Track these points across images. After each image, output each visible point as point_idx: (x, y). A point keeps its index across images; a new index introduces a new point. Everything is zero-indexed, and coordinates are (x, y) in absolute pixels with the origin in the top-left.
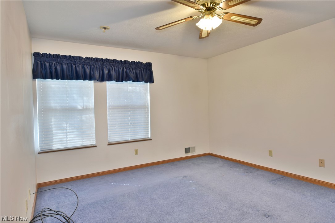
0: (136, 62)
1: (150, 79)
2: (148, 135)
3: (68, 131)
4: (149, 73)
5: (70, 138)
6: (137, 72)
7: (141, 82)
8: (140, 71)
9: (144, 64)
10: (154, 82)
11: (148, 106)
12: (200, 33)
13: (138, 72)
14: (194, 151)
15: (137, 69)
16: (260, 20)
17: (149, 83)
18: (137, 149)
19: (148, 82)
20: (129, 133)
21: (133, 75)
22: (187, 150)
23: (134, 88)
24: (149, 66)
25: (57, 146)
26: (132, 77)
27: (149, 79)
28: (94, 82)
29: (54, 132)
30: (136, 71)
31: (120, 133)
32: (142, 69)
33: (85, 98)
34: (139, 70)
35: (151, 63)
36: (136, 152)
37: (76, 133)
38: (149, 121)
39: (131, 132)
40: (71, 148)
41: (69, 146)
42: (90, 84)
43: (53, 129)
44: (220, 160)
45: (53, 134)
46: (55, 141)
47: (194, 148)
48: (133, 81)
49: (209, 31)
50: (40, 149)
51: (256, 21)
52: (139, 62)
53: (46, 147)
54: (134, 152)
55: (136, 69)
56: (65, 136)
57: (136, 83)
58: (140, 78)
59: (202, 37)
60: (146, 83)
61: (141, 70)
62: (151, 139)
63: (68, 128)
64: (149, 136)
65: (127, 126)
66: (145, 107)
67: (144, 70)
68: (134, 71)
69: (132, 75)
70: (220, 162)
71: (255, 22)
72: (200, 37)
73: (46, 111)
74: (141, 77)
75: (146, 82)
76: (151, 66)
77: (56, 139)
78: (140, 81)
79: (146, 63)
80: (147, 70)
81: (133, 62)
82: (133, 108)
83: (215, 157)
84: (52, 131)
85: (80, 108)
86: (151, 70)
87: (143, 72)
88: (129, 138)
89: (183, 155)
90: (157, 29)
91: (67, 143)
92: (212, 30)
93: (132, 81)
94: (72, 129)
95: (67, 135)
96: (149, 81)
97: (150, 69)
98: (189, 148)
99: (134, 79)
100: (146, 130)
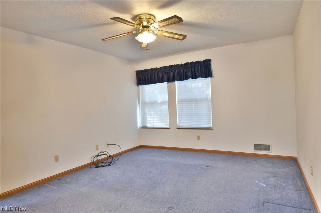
2: (210, 125)
3: (154, 116)
4: (207, 69)
5: (155, 121)
11: (210, 98)
13: (196, 70)
17: (210, 78)
20: (193, 121)
22: (258, 147)
23: (196, 84)
25: (149, 125)
28: (168, 83)
29: (147, 116)
31: (186, 121)
32: (200, 66)
33: (163, 95)
34: (197, 68)
35: (210, 59)
36: (199, 138)
37: (158, 118)
38: (211, 113)
39: (195, 121)
40: (156, 127)
41: (155, 126)
42: (165, 85)
43: (147, 115)
45: (146, 118)
46: (148, 122)
47: (268, 146)
50: (142, 126)
53: (144, 125)
54: (197, 138)
56: (153, 120)
57: (198, 80)
61: (199, 68)
62: (212, 129)
63: (154, 115)
64: (212, 126)
65: (192, 115)
66: (207, 99)
73: (144, 104)
76: (210, 61)
77: (148, 121)
80: (204, 67)
81: (192, 63)
82: (196, 101)
84: (146, 116)
85: (159, 102)
86: (209, 66)
88: (194, 126)
89: (252, 151)
91: (154, 124)
93: (191, 78)
94: (156, 116)
95: (153, 119)
98: (260, 145)
100: (209, 120)
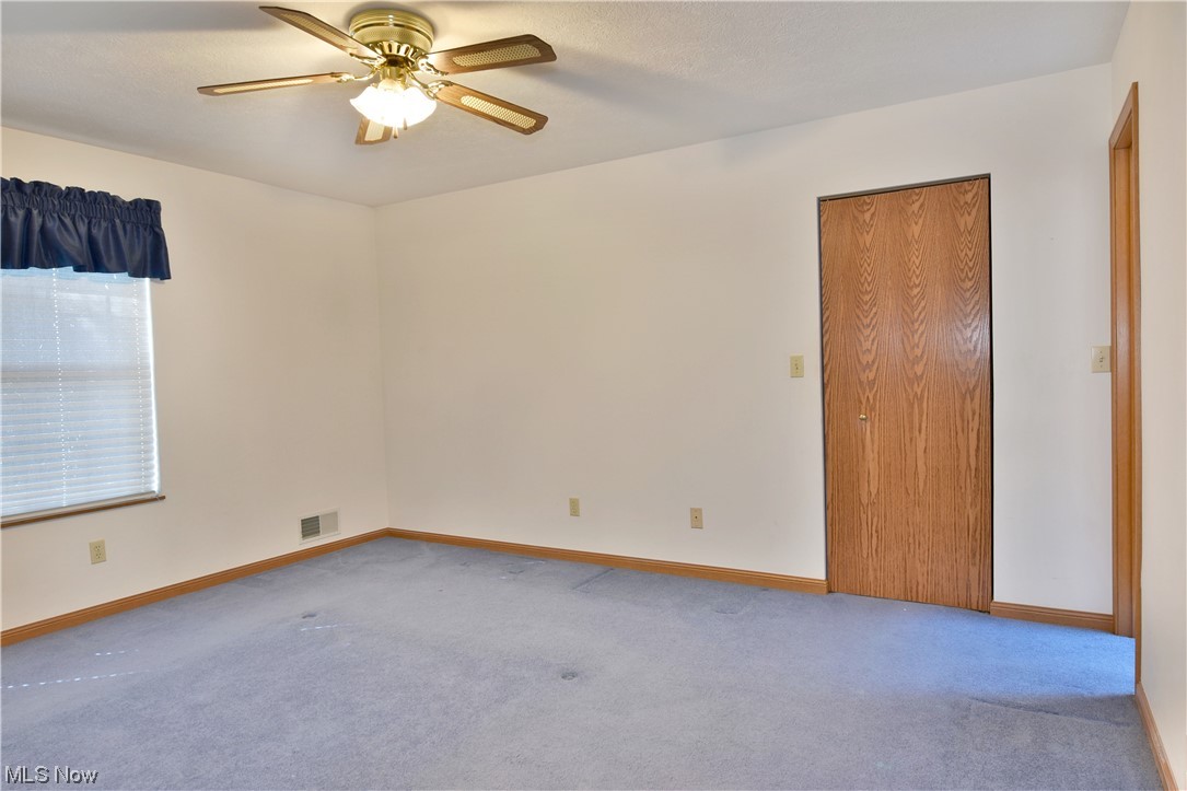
0: (90, 193)
1: (154, 264)
2: (150, 483)
4: (149, 239)
6: (94, 231)
7: (115, 276)
8: (107, 228)
9: (124, 202)
10: (169, 278)
11: (148, 368)
12: (360, 128)
13: (98, 234)
14: (334, 527)
15: (94, 221)
16: (541, 121)
17: (147, 280)
18: (103, 542)
19: (144, 277)
20: (61, 477)
21: (76, 243)
22: (310, 526)
24: (147, 212)
26: (73, 253)
27: (149, 265)
30: (89, 229)
32: (117, 221)
34: (104, 224)
35: (157, 203)
36: (98, 553)
38: (152, 430)
39: (70, 476)
44: (424, 547)
47: (334, 515)
48: (79, 269)
49: (395, 131)
51: (531, 122)
52: (106, 195)
54: (87, 554)
55: (89, 223)
57: (88, 278)
58: (109, 259)
59: (366, 139)
60: (135, 279)
61: (114, 226)
62: (163, 498)
64: (155, 487)
65: (49, 450)
66: (134, 372)
67: (128, 227)
68: (83, 229)
69: (72, 243)
70: (427, 553)
71: (529, 122)
72: (360, 140)
74: (113, 253)
75: (138, 273)
76: (159, 214)
78: (108, 271)
79: (136, 202)
80: (138, 227)
81: (75, 194)
83: (408, 541)
86: (157, 230)
87: (121, 232)
88: (63, 500)
89: (295, 543)
90: (206, 90)
92: (406, 128)
93: (71, 267)
96: (149, 270)
97: (151, 226)
98: (316, 519)
99: (81, 262)
100: (139, 461)
